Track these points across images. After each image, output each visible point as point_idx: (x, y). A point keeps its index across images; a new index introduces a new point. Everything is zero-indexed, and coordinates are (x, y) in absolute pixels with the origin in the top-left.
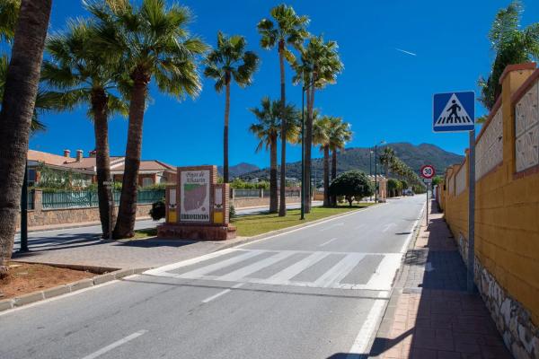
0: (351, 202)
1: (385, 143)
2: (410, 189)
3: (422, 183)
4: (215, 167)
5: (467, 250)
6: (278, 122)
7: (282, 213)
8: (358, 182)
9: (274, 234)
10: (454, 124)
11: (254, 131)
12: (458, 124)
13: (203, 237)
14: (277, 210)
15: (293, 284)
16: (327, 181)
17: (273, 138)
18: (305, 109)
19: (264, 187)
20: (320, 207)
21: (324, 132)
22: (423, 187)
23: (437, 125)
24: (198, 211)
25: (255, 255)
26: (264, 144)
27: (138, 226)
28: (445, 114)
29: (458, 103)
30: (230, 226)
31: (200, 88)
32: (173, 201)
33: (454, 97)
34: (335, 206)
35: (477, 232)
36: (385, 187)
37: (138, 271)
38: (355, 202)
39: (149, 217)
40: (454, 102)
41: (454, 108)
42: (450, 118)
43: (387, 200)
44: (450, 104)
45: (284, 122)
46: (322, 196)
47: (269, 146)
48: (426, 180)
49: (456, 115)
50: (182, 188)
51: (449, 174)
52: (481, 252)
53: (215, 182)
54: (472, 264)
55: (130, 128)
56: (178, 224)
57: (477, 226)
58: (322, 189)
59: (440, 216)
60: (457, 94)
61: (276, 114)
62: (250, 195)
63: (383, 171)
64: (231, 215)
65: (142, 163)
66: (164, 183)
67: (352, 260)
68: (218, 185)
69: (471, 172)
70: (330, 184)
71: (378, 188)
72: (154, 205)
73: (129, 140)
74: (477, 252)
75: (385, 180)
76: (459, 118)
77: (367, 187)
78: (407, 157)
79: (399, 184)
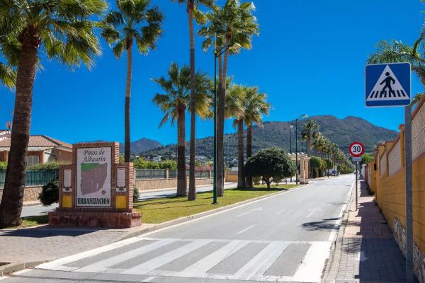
0: (268, 184)
1: (307, 116)
2: (335, 168)
3: (349, 162)
4: (117, 144)
5: (404, 237)
6: (187, 92)
7: (192, 196)
8: (276, 160)
9: (185, 220)
10: (388, 98)
11: (159, 102)
12: (393, 98)
13: (102, 225)
14: (186, 193)
15: (210, 277)
16: (241, 159)
17: (180, 110)
18: (218, 77)
19: (169, 167)
20: (234, 189)
21: (238, 103)
22: (349, 166)
23: (369, 99)
24: (97, 195)
25: (165, 244)
26: (170, 117)
27: (25, 212)
28: (378, 87)
29: (392, 75)
30: (135, 211)
31: (99, 53)
32: (67, 183)
33: (388, 69)
34: (251, 189)
35: (415, 217)
36: (307, 166)
37: (30, 265)
38: (273, 184)
39: (38, 202)
40: (387, 74)
41: (388, 81)
42: (383, 92)
43: (310, 182)
44: (383, 77)
45: (193, 92)
46: (236, 177)
47: (176, 119)
48: (355, 159)
49: (390, 88)
50: (79, 167)
51: (381, 153)
52: (420, 239)
53: (117, 161)
54: (410, 252)
55: (18, 98)
56: (74, 209)
57: (415, 210)
58: (235, 169)
59: (370, 199)
60: (390, 66)
61: (184, 83)
62: (154, 176)
63: (305, 148)
64: (135, 198)
65: (31, 139)
66: (53, 162)
67: (274, 250)
68: (120, 165)
69: (407, 150)
70: (245, 163)
71: (299, 168)
72: (44, 188)
73: (16, 113)
74: (415, 239)
75: (307, 158)
76: (393, 92)
77: (287, 167)
78: (331, 132)
79: (322, 163)
